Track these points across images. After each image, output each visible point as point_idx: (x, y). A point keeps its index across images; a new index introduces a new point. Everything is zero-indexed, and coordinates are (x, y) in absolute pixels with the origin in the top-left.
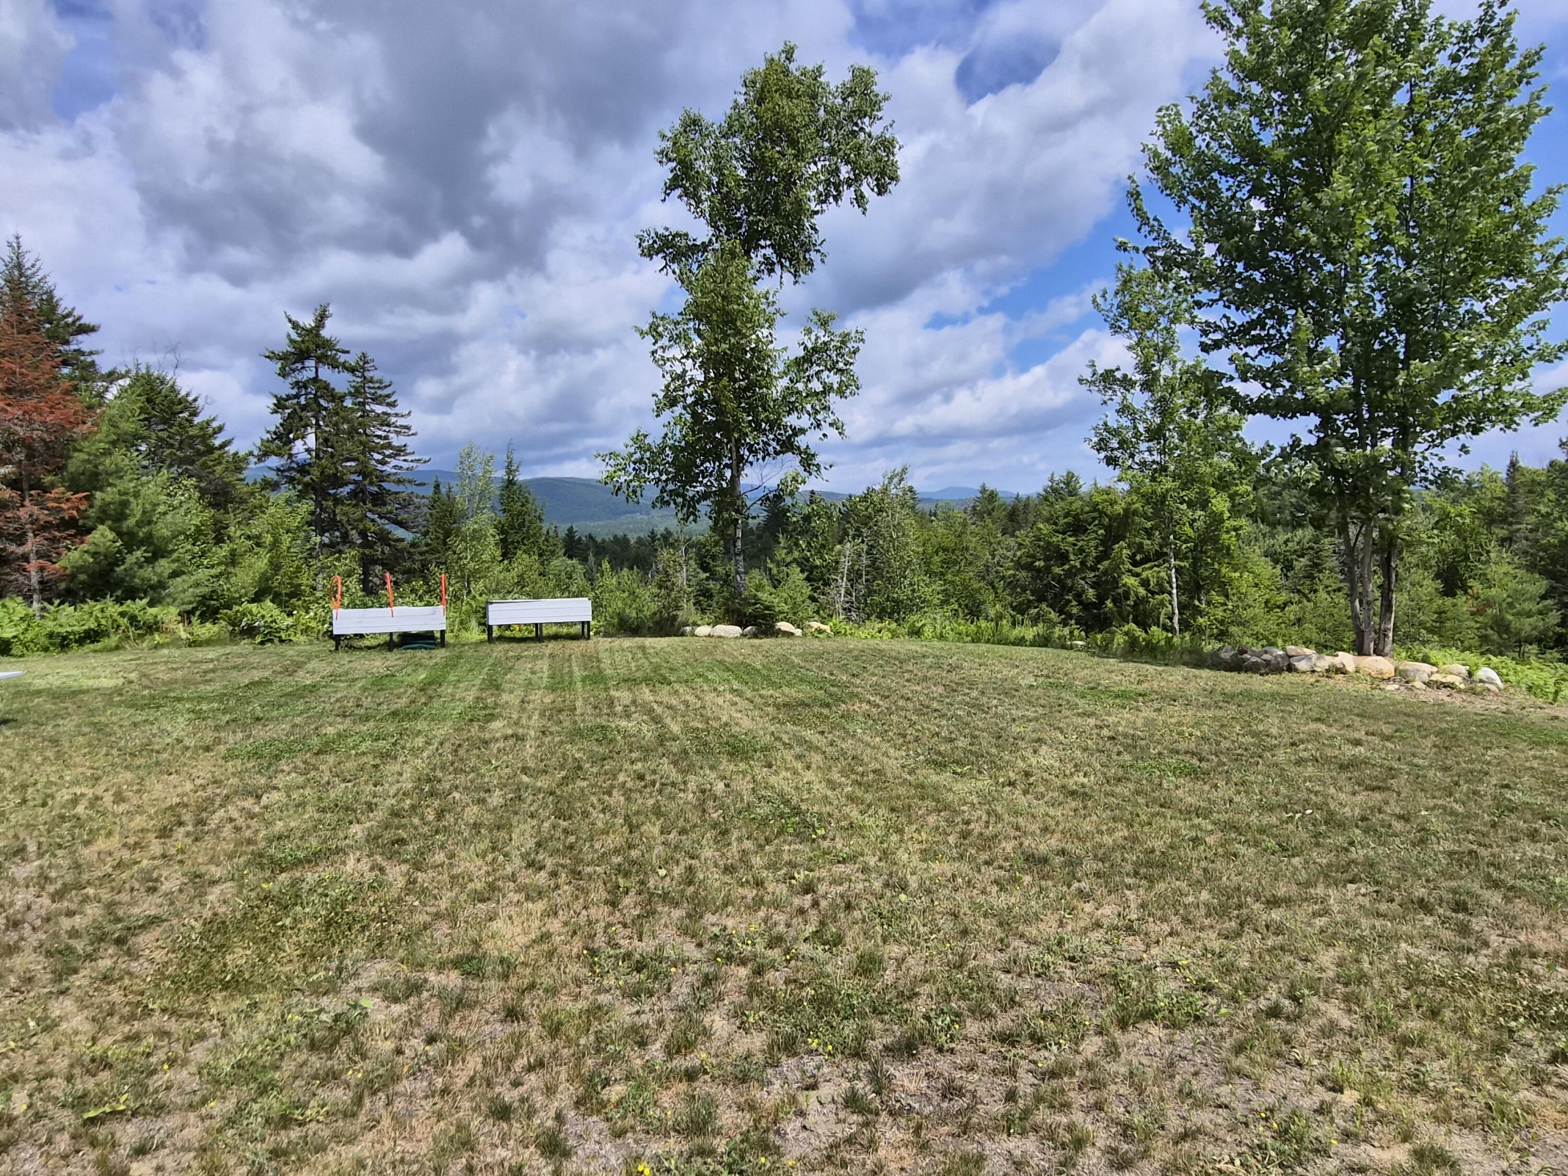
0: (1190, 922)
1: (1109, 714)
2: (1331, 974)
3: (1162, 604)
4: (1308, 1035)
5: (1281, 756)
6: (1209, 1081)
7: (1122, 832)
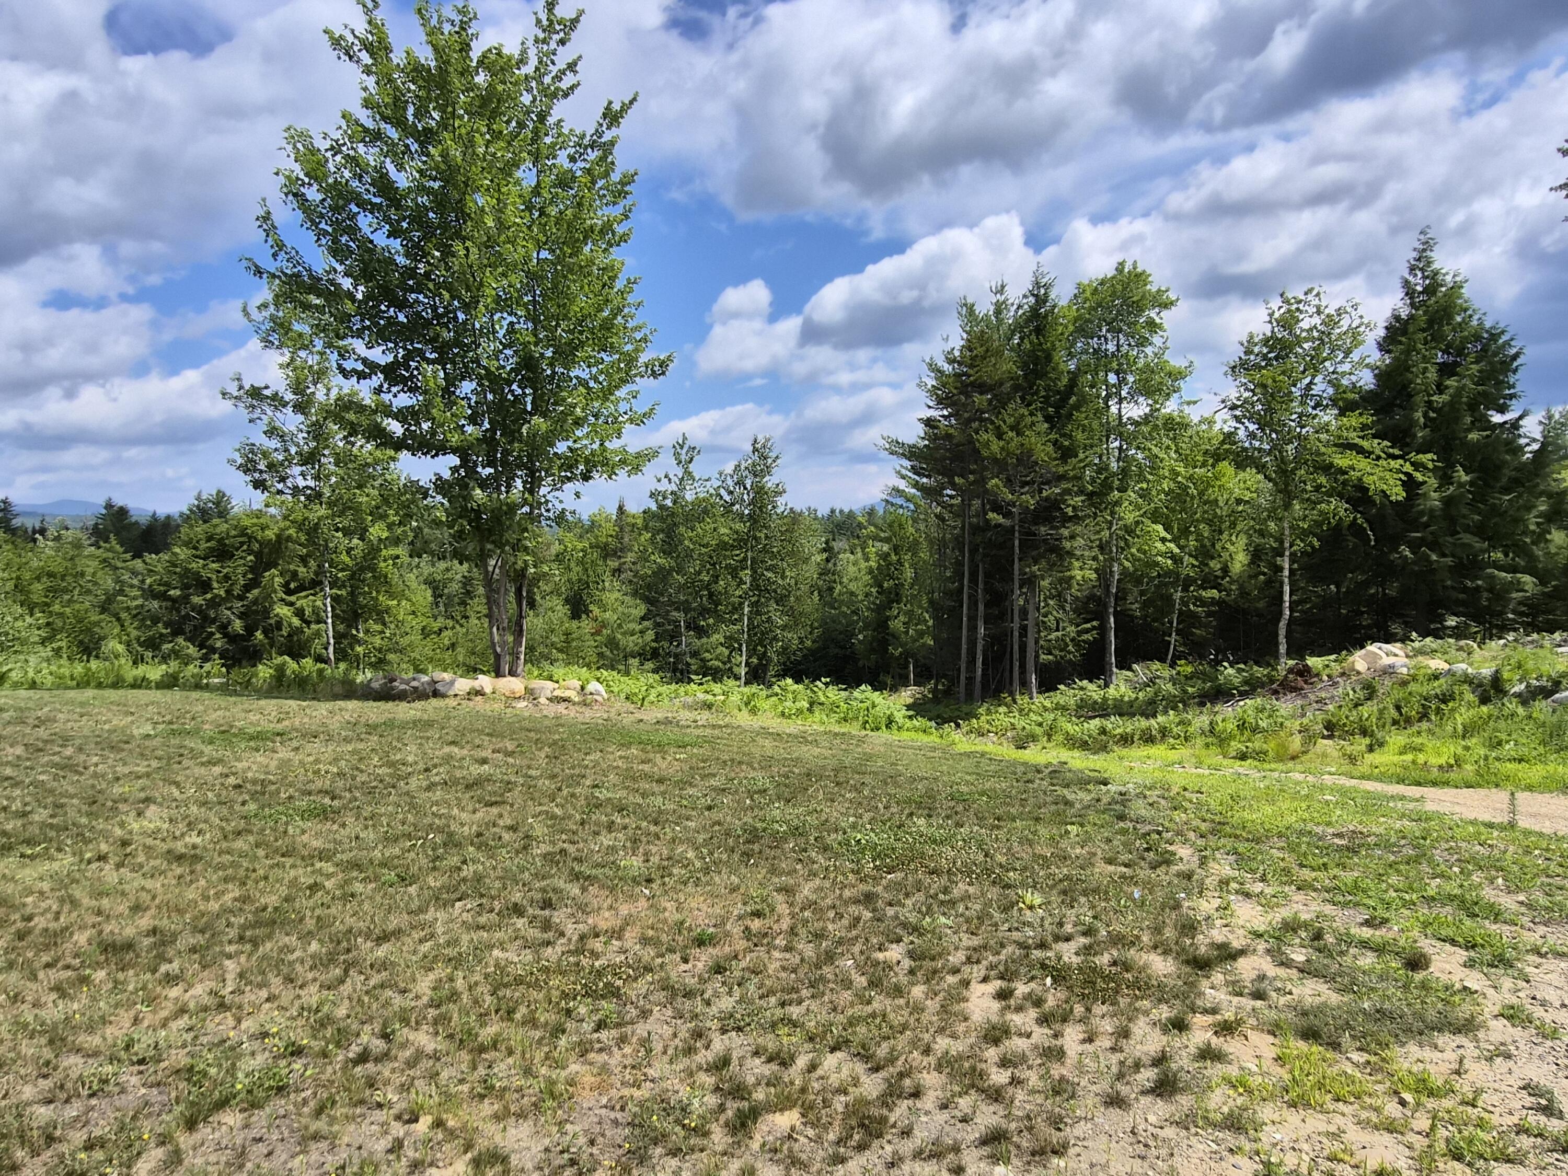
0: (292, 981)
1: (239, 760)
2: (425, 999)
3: (318, 634)
4: (393, 1071)
5: (414, 782)
6: (284, 1157)
7: (234, 891)
